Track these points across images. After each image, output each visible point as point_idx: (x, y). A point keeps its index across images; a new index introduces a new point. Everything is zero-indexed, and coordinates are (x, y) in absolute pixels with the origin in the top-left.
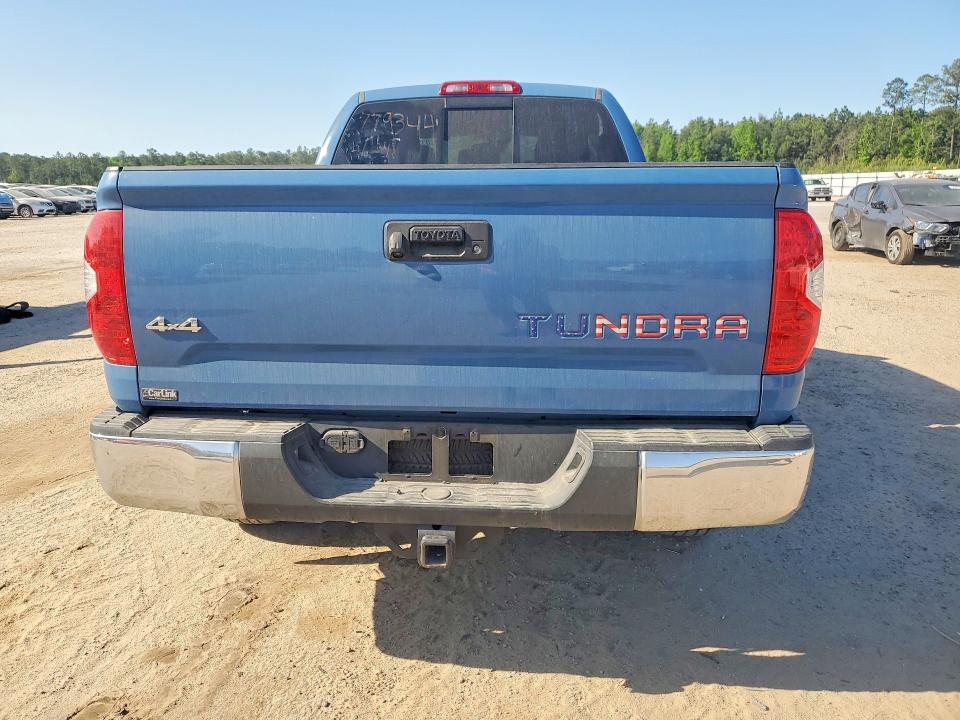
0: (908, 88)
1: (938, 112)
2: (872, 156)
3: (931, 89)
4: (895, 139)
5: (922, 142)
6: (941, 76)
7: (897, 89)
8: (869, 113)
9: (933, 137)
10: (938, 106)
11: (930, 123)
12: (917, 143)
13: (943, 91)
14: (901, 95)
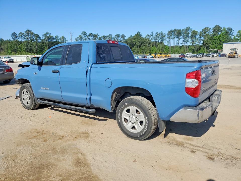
0: (17, 35)
1: (26, 41)
2: (12, 51)
3: (22, 36)
4: (17, 47)
5: (23, 48)
6: (24, 33)
7: (14, 35)
8: (8, 40)
9: (25, 47)
10: (25, 40)
11: (24, 44)
12: (22, 48)
13: (25, 37)
14: (16, 37)
